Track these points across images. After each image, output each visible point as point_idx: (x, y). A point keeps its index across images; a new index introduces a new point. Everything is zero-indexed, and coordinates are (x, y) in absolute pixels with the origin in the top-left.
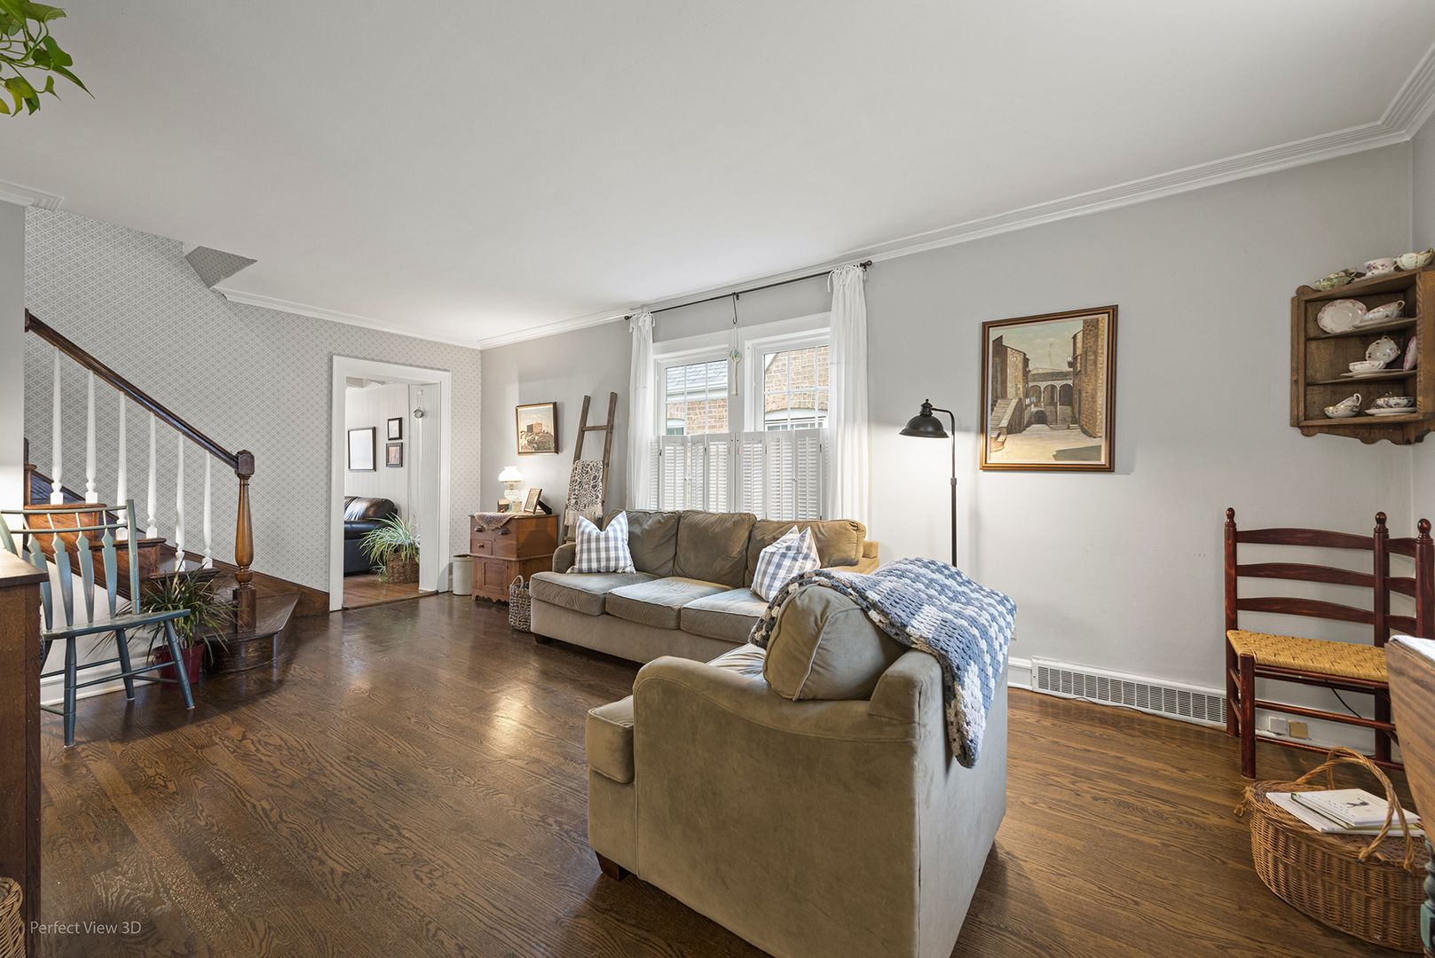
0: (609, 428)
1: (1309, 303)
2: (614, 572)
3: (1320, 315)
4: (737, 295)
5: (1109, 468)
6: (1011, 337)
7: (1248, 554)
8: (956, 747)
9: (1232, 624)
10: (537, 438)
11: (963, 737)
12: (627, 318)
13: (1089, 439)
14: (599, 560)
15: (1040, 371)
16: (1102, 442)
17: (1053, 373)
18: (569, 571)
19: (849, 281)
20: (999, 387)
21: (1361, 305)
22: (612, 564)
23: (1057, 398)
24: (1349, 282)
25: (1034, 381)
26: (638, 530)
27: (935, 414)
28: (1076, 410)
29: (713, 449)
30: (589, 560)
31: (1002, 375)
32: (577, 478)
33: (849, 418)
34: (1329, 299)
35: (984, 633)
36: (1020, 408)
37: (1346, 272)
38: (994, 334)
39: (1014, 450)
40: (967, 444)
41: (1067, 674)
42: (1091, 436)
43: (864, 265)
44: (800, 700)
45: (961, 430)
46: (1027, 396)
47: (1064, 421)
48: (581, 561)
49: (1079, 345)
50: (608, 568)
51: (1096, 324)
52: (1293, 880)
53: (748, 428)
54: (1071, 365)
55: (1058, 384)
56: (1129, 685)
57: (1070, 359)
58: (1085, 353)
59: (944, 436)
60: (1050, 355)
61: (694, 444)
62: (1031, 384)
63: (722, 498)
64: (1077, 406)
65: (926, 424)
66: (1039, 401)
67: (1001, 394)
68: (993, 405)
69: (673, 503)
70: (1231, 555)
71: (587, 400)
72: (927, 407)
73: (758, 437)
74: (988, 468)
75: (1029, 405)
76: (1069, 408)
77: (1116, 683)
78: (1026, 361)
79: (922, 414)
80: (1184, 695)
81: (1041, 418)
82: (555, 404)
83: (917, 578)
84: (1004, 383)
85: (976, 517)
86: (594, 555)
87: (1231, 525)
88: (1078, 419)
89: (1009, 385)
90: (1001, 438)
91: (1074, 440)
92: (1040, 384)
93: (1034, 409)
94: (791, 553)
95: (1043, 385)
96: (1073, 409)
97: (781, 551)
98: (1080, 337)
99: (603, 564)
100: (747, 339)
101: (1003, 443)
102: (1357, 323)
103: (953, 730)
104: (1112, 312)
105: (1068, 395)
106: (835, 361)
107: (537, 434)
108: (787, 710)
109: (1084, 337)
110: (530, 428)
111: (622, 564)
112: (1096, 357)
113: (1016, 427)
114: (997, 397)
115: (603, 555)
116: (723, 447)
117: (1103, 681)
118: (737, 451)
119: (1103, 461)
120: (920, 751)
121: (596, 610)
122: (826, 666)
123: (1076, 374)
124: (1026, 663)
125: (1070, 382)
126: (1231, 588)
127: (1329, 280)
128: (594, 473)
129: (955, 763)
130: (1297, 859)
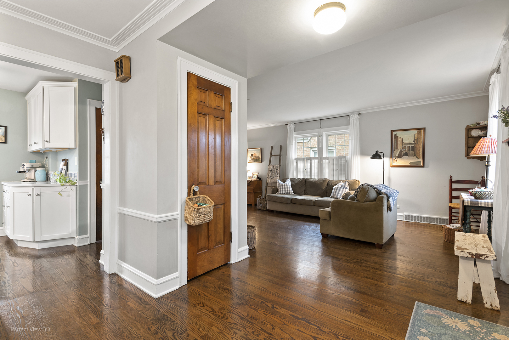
0: (280, 155)
1: (469, 129)
2: (289, 194)
3: (471, 132)
4: (321, 120)
5: (423, 166)
6: (399, 134)
7: (455, 186)
8: (389, 209)
9: (451, 202)
10: (254, 158)
11: (390, 206)
12: (286, 125)
13: (418, 159)
14: (285, 191)
15: (406, 143)
16: (421, 160)
17: (409, 143)
18: (277, 193)
19: (355, 119)
20: (396, 146)
21: (480, 130)
22: (289, 192)
23: (410, 149)
24: (477, 126)
25: (405, 145)
26: (293, 183)
27: (379, 153)
28: (415, 152)
29: (313, 161)
30: (283, 191)
31: (396, 143)
32: (270, 169)
33: (355, 154)
34: (473, 129)
35: (393, 194)
36: (401, 152)
37: (476, 123)
38: (394, 133)
39: (399, 162)
40: (387, 161)
41: (412, 216)
42: (419, 159)
43: (359, 114)
44: (364, 202)
45: (385, 157)
46: (403, 149)
47: (412, 155)
48: (280, 191)
49: (416, 137)
50: (287, 193)
51: (420, 132)
52: (448, 237)
53: (324, 156)
54: (414, 141)
55: (411, 146)
56: (427, 218)
57: (414, 140)
58: (417, 139)
59: (382, 159)
60: (409, 139)
61: (306, 160)
62: (404, 146)
63: (316, 175)
64: (415, 151)
65: (377, 156)
66: (406, 150)
67: (396, 148)
68: (394, 151)
69: (301, 176)
70: (451, 186)
71: (272, 147)
72: (377, 152)
73: (327, 158)
74: (392, 166)
75: (403, 151)
76: (413, 152)
77: (424, 217)
78: (403, 140)
79: (376, 153)
80: (440, 219)
81: (406, 154)
82: (261, 148)
83: (380, 186)
84: (397, 145)
85: (389, 179)
86: (284, 189)
87: (451, 179)
88: (415, 155)
89: (398, 146)
90: (396, 159)
91: (415, 160)
92: (406, 146)
93: (404, 152)
94: (343, 187)
95: (407, 146)
96: (414, 152)
97: (340, 187)
98: (416, 135)
99: (286, 192)
100: (324, 132)
101: (397, 160)
102: (479, 135)
103: (388, 206)
104: (424, 129)
105: (413, 149)
106: (351, 139)
107: (254, 157)
108: (362, 203)
109: (417, 135)
110: (252, 155)
111: (291, 192)
112: (420, 140)
113: (400, 156)
114: (395, 149)
115: (286, 189)
116: (316, 161)
117: (421, 217)
118: (321, 162)
119: (422, 165)
120: (384, 206)
121: (289, 202)
122: (369, 196)
123: (415, 144)
124: (402, 214)
125: (414, 146)
126: (451, 194)
127: (472, 125)
128: (276, 168)
129: (389, 211)
130: (448, 234)
